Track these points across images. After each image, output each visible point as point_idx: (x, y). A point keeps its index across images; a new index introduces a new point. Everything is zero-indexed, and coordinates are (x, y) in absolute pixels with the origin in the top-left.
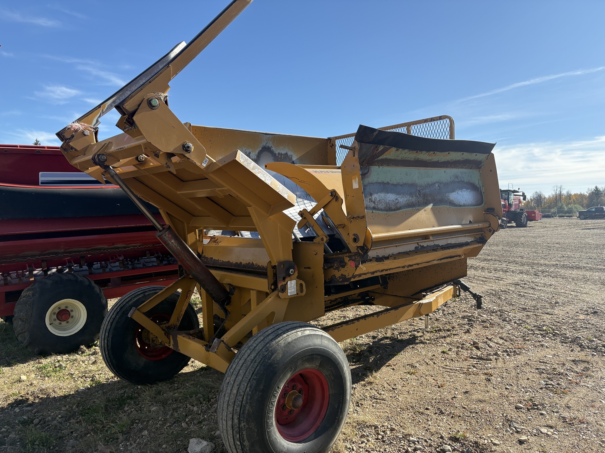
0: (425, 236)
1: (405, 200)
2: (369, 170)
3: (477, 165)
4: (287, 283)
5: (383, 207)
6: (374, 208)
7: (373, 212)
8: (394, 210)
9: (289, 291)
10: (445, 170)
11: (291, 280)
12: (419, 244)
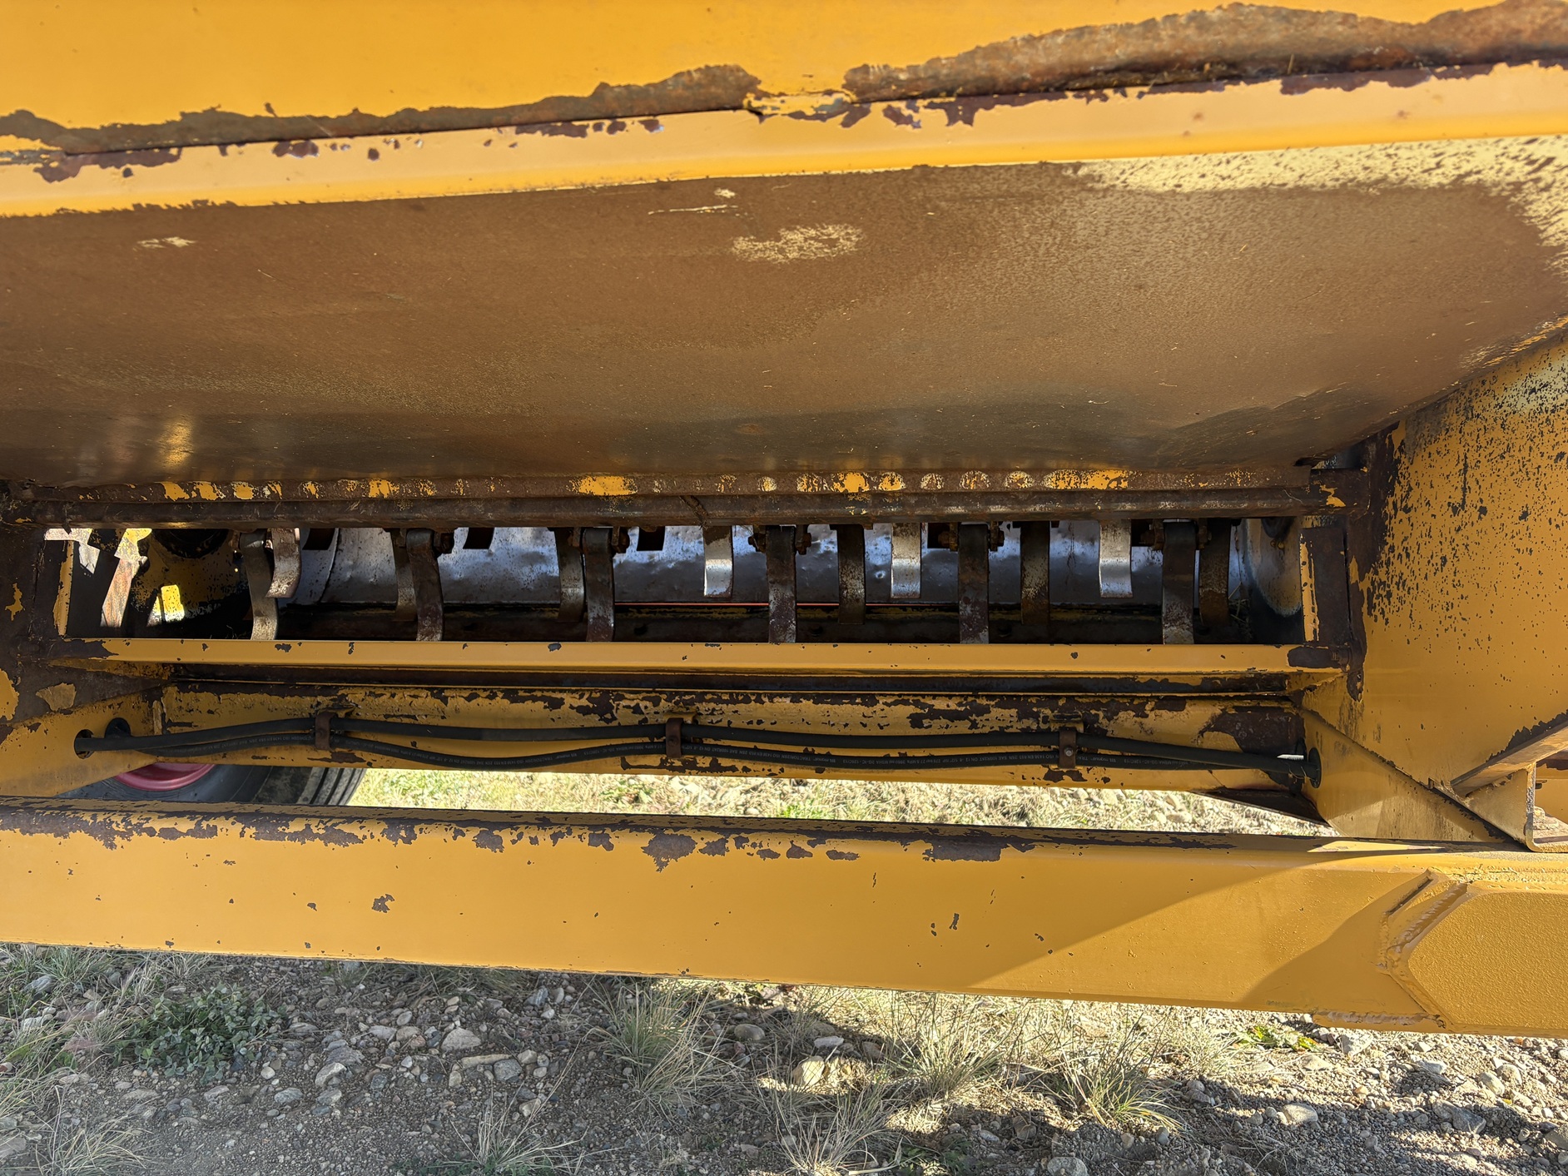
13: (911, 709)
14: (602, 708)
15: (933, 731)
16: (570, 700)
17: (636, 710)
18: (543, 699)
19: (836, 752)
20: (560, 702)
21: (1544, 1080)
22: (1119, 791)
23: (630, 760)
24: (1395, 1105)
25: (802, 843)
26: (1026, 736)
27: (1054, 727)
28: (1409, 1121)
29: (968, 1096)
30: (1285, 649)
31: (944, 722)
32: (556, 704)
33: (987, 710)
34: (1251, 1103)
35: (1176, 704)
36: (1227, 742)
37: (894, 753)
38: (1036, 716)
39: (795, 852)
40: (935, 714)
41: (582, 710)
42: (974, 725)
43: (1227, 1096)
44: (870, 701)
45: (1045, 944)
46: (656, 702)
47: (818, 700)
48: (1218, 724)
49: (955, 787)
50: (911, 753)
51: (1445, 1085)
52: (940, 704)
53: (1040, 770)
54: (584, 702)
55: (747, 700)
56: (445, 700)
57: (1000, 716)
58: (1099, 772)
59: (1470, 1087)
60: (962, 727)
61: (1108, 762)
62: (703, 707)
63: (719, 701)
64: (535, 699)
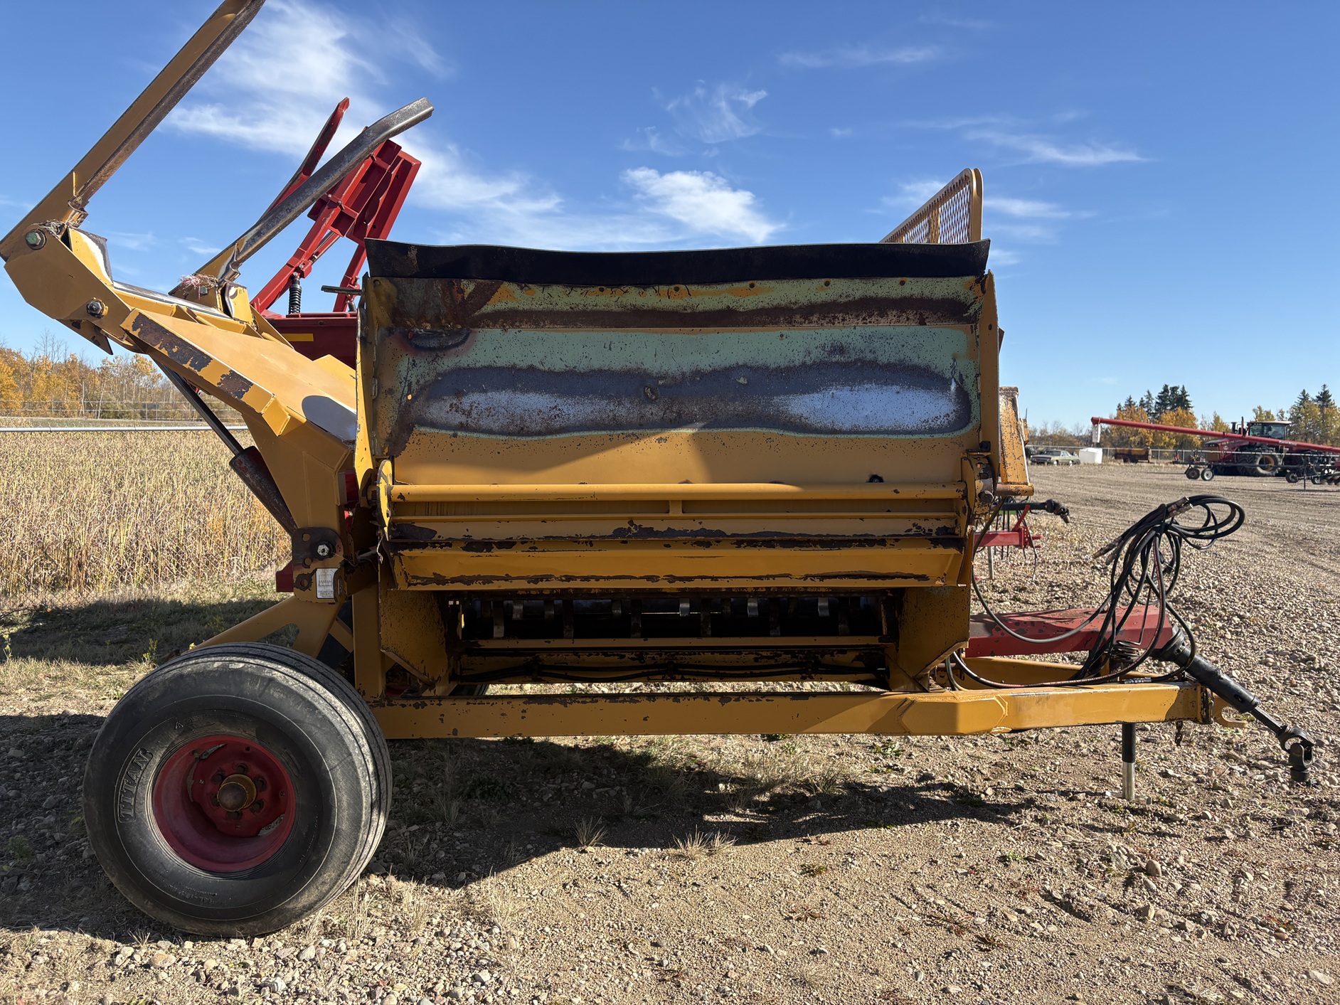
0: (660, 504)
1: (589, 409)
2: (466, 338)
3: (953, 311)
4: (315, 571)
5: (496, 425)
6: (463, 427)
7: (455, 436)
8: (539, 433)
9: (318, 589)
10: (784, 332)
11: (325, 568)
12: (635, 522)
13: (754, 656)
14: (640, 658)
15: (762, 664)
16: (628, 655)
17: (653, 658)
18: (618, 655)
19: (727, 672)
20: (624, 656)
21: (967, 777)
22: (811, 683)
23: (650, 677)
24: (916, 785)
25: (760, 698)
26: (794, 665)
27: (804, 661)
28: (921, 789)
29: (778, 790)
30: (877, 637)
31: (766, 660)
32: (623, 657)
33: (780, 655)
34: (869, 787)
35: (844, 652)
36: (860, 664)
37: (748, 672)
38: (797, 657)
39: (758, 700)
40: (763, 657)
41: (633, 659)
42: (776, 661)
43: (863, 786)
44: (740, 653)
45: (820, 720)
46: (661, 655)
47: (721, 653)
48: (858, 658)
49: (735, 684)
50: (754, 671)
51: (933, 778)
52: (764, 654)
53: (799, 676)
54: (633, 656)
55: (695, 654)
56: (579, 657)
57: (786, 658)
58: (819, 676)
59: (940, 778)
60: (772, 662)
61: (822, 673)
62: (678, 657)
63: (684, 654)
64: (614, 655)
